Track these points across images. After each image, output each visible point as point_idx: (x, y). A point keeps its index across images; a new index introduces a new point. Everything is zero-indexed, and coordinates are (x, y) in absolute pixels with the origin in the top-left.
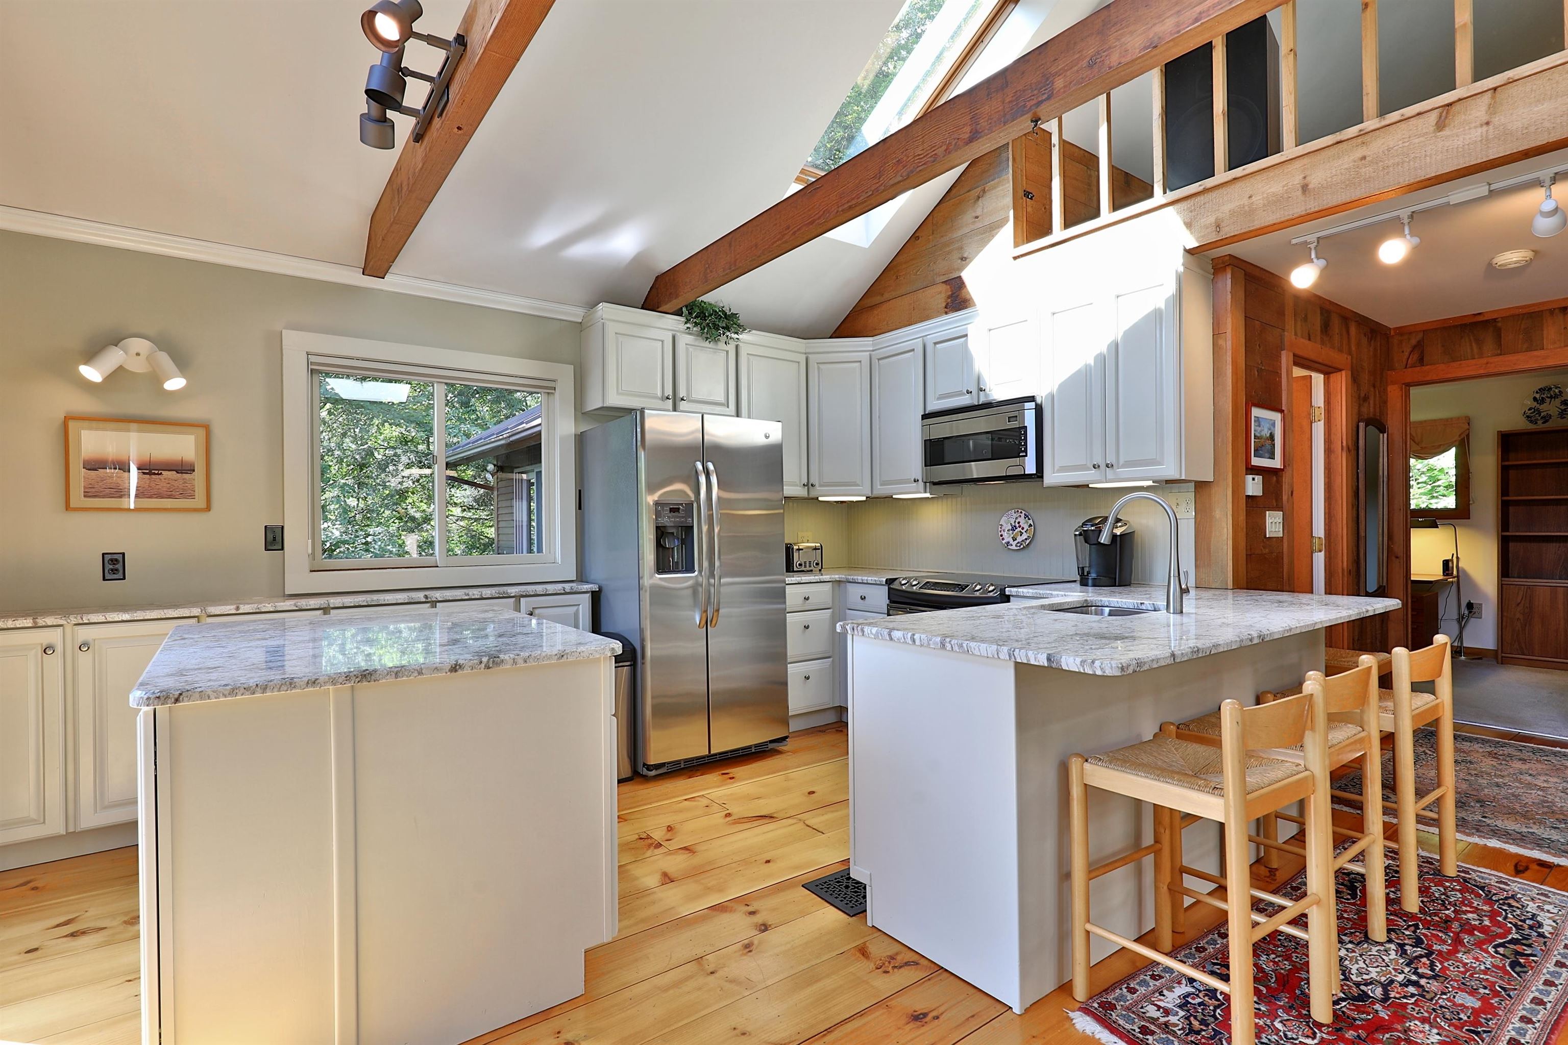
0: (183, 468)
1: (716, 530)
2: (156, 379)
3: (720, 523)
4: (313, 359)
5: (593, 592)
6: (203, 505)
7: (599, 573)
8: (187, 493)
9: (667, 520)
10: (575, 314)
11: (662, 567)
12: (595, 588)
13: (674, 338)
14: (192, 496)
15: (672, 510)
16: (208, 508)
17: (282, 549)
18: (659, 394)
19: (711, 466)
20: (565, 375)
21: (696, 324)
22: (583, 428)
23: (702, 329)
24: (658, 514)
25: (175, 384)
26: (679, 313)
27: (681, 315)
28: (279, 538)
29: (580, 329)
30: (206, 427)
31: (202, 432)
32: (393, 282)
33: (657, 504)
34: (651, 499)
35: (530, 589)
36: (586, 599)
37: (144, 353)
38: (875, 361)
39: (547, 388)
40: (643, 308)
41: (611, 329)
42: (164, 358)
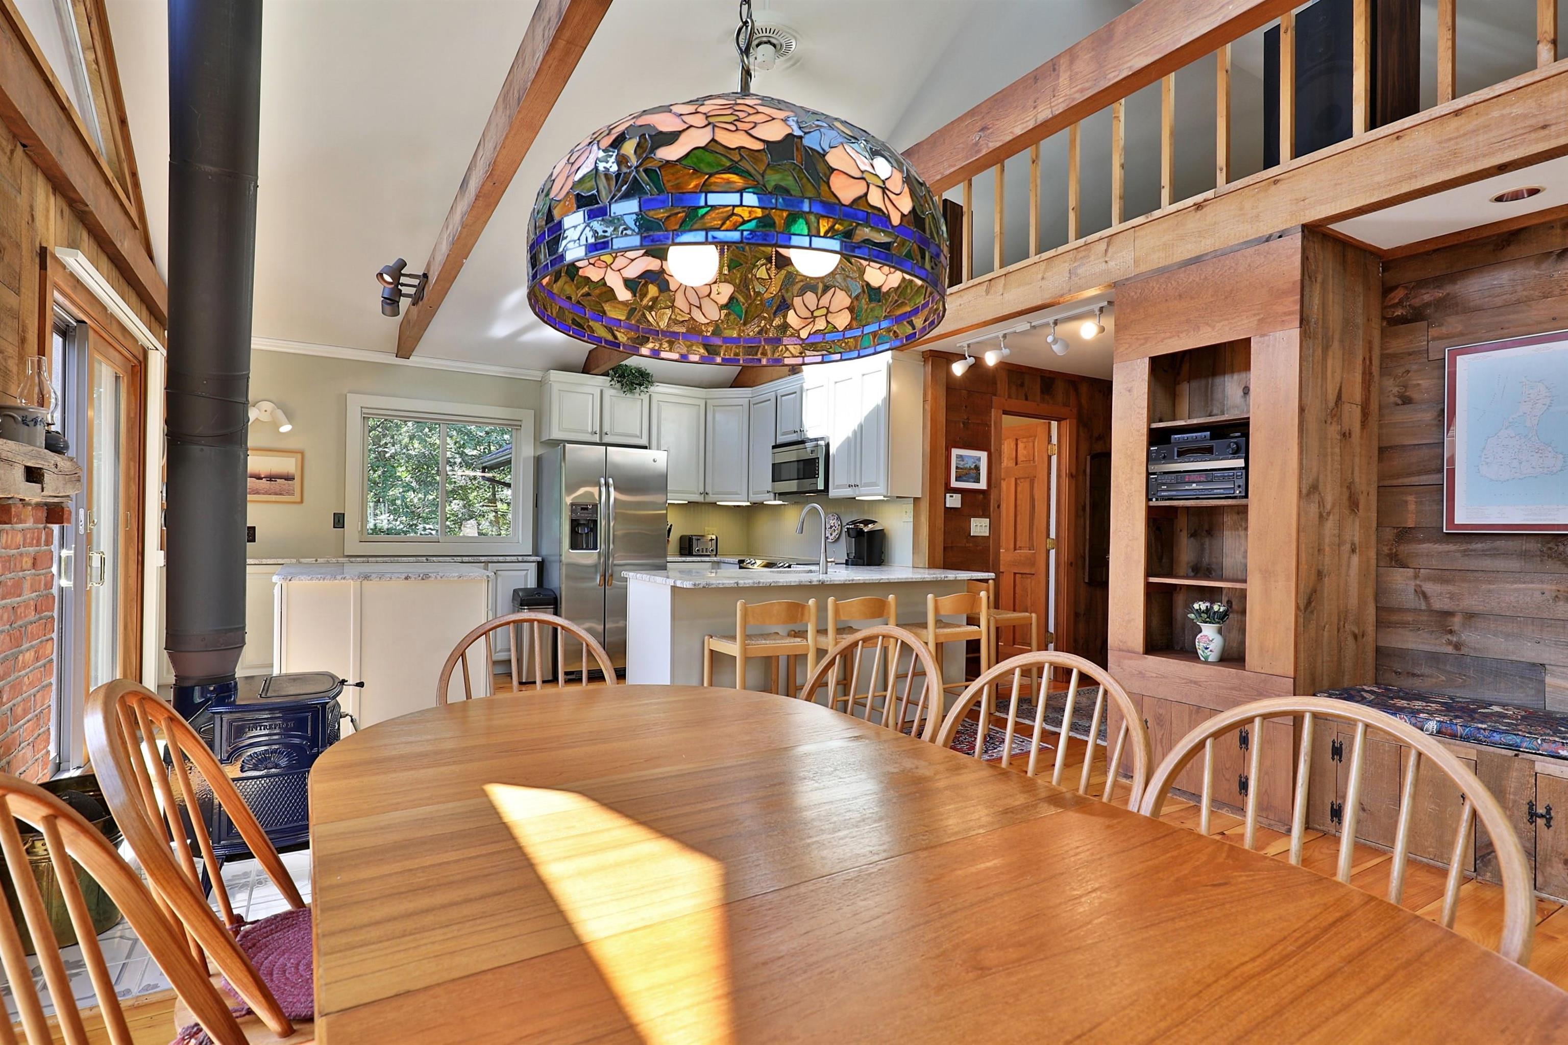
0: (289, 478)
1: (612, 524)
2: (276, 425)
3: (615, 519)
4: (365, 410)
5: (538, 562)
6: (299, 500)
7: (545, 551)
8: (290, 493)
9: (580, 515)
10: (537, 375)
11: (574, 545)
12: (539, 559)
13: (602, 391)
14: (293, 494)
15: (582, 509)
16: (302, 502)
17: (343, 527)
18: (590, 430)
19: (611, 481)
20: (527, 418)
21: (618, 382)
22: (539, 453)
23: (622, 385)
24: (572, 511)
25: (286, 428)
26: (606, 374)
27: (608, 375)
28: (341, 521)
29: (541, 385)
30: (302, 453)
31: (299, 456)
32: (415, 360)
33: (572, 505)
34: (568, 500)
35: (495, 559)
36: (533, 568)
37: (269, 410)
38: (752, 406)
39: (514, 426)
40: (583, 372)
41: (556, 388)
42: (280, 414)
